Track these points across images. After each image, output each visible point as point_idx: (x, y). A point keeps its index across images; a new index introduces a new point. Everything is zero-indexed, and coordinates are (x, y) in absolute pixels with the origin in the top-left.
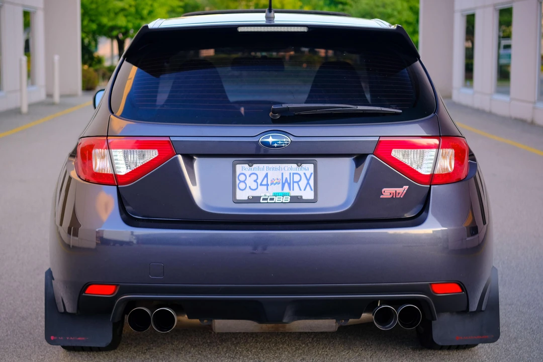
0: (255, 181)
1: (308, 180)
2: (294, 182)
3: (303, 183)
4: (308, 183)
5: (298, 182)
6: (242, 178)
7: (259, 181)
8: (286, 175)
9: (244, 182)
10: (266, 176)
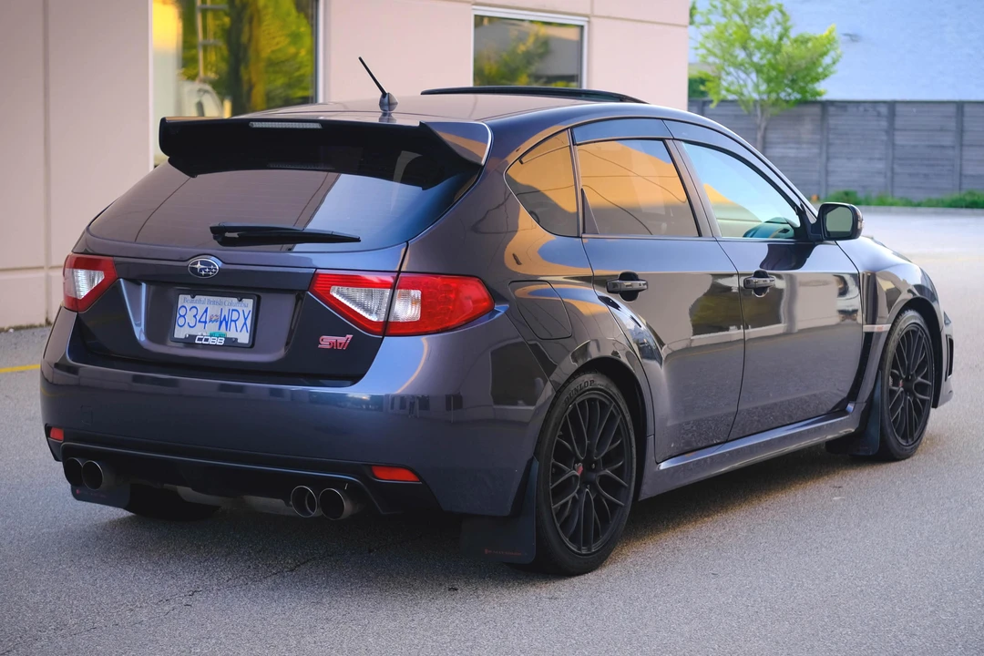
0: (195, 316)
1: (246, 319)
2: (232, 321)
3: (240, 323)
4: (245, 324)
5: (235, 321)
6: (182, 312)
7: (198, 318)
8: (225, 312)
9: (184, 316)
10: (206, 311)
